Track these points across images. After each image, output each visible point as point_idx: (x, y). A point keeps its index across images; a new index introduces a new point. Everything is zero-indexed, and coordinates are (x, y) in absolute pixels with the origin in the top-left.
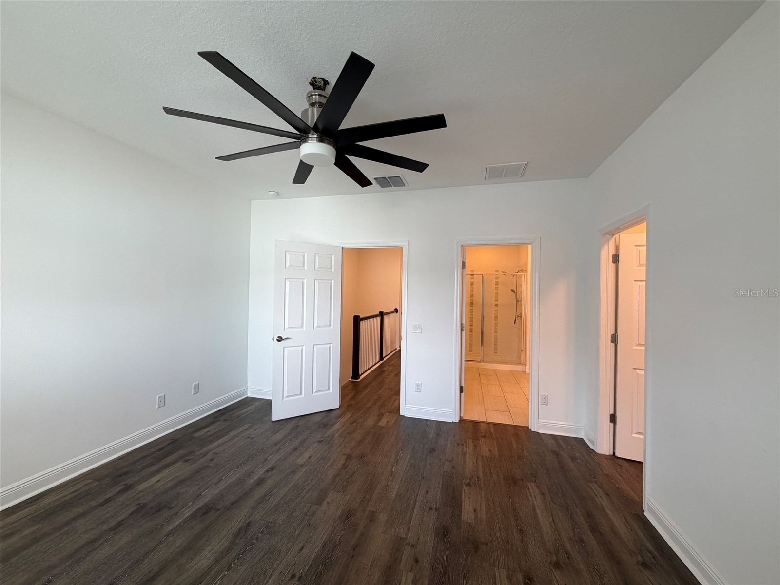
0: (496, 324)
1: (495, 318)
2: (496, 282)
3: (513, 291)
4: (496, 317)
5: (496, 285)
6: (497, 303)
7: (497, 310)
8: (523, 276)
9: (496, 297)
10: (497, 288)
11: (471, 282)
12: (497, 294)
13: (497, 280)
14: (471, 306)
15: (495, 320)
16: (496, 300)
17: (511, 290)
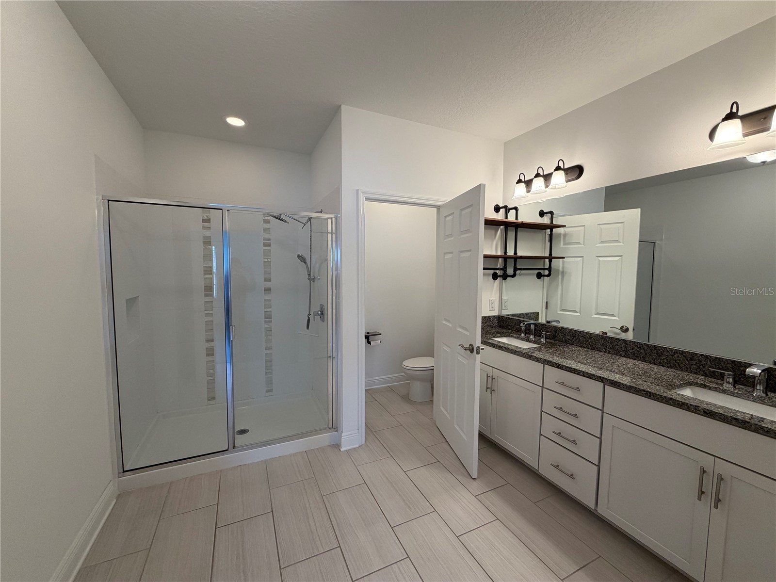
0: (268, 331)
1: (266, 317)
2: (265, 239)
3: (302, 259)
4: (268, 317)
5: (265, 245)
6: (268, 284)
7: (270, 300)
8: (330, 221)
9: (265, 273)
10: (267, 254)
11: (204, 237)
12: (267, 265)
13: (267, 235)
14: (206, 295)
15: (266, 322)
16: (268, 280)
17: (298, 256)
